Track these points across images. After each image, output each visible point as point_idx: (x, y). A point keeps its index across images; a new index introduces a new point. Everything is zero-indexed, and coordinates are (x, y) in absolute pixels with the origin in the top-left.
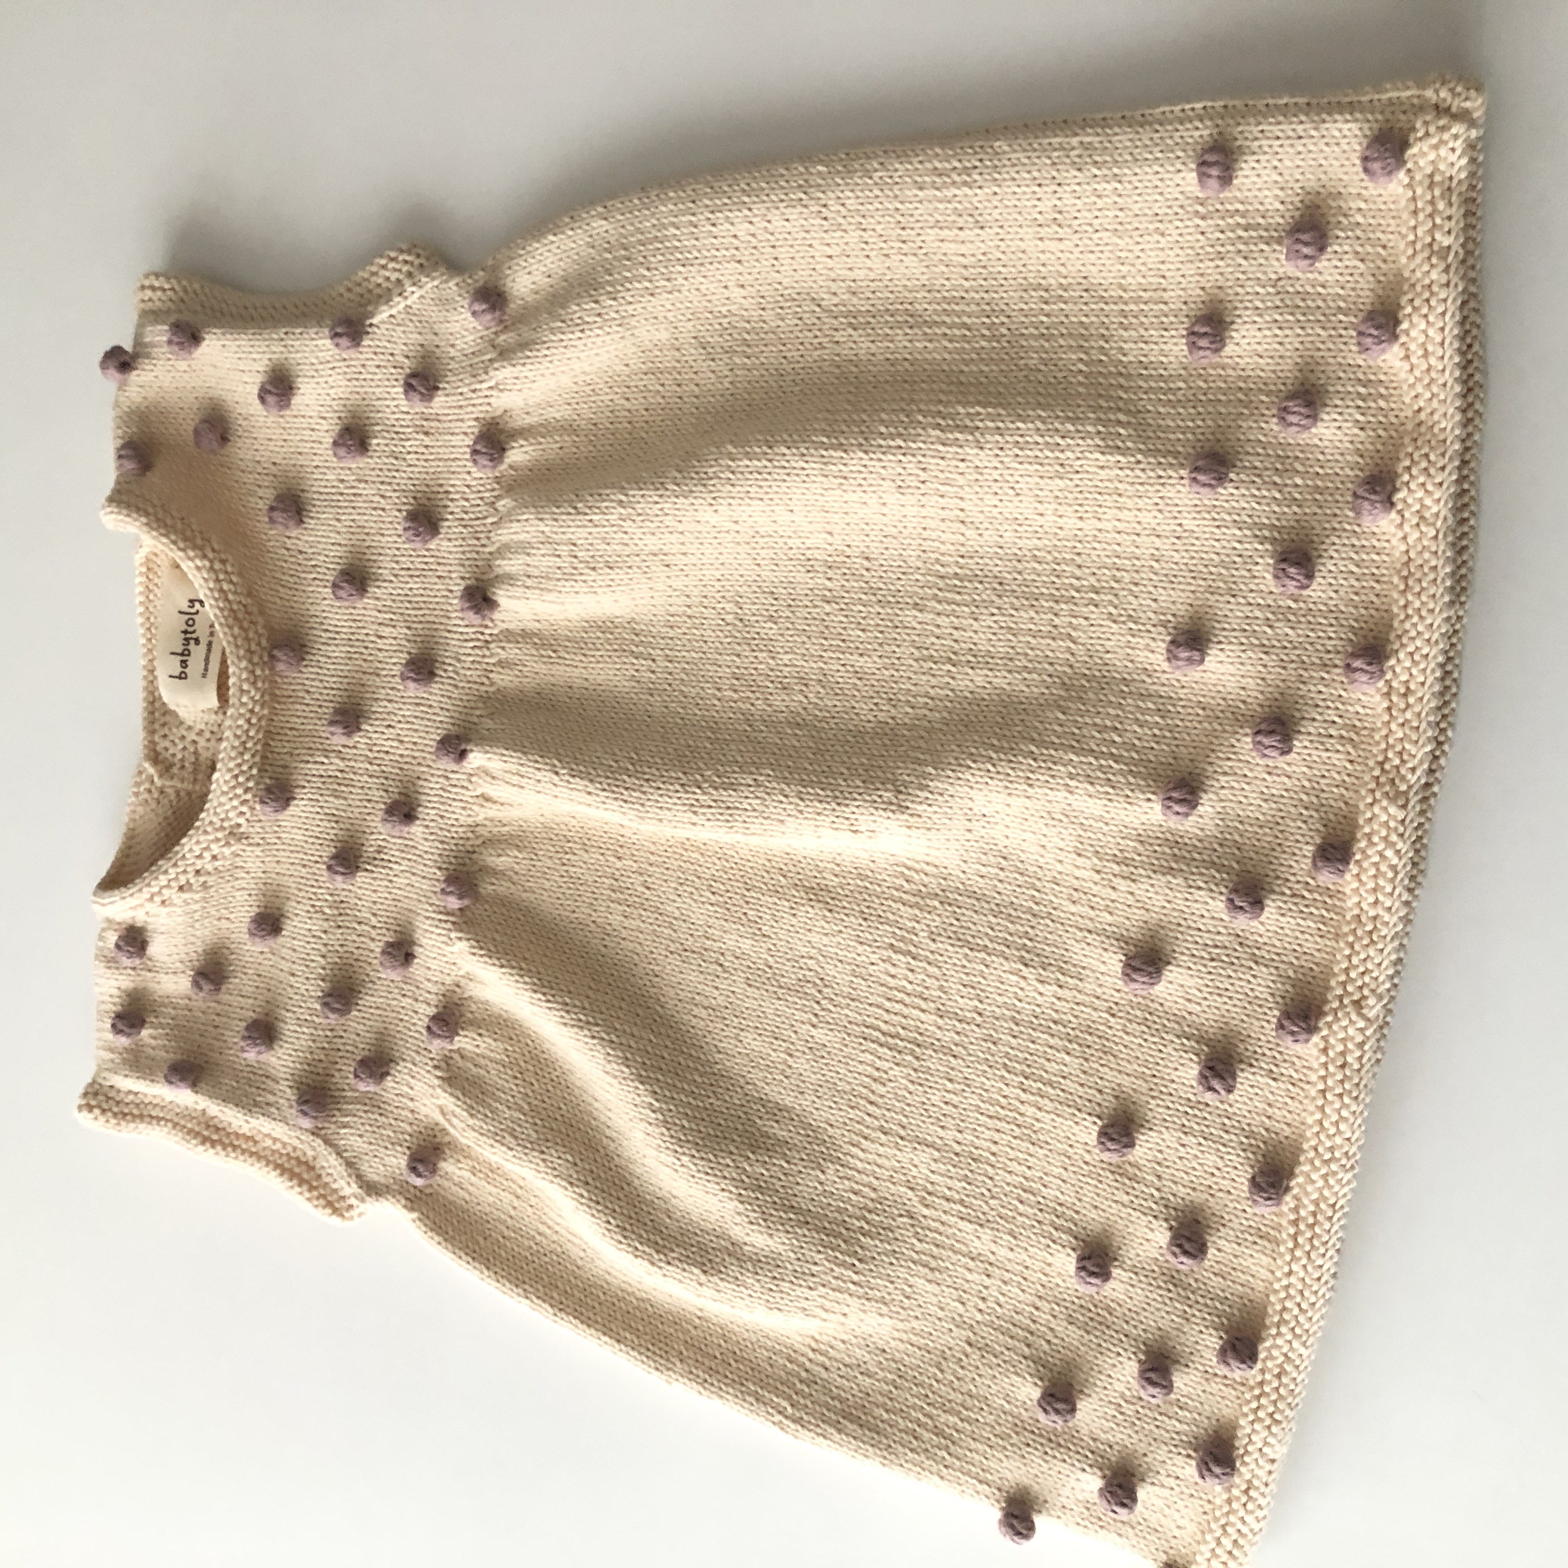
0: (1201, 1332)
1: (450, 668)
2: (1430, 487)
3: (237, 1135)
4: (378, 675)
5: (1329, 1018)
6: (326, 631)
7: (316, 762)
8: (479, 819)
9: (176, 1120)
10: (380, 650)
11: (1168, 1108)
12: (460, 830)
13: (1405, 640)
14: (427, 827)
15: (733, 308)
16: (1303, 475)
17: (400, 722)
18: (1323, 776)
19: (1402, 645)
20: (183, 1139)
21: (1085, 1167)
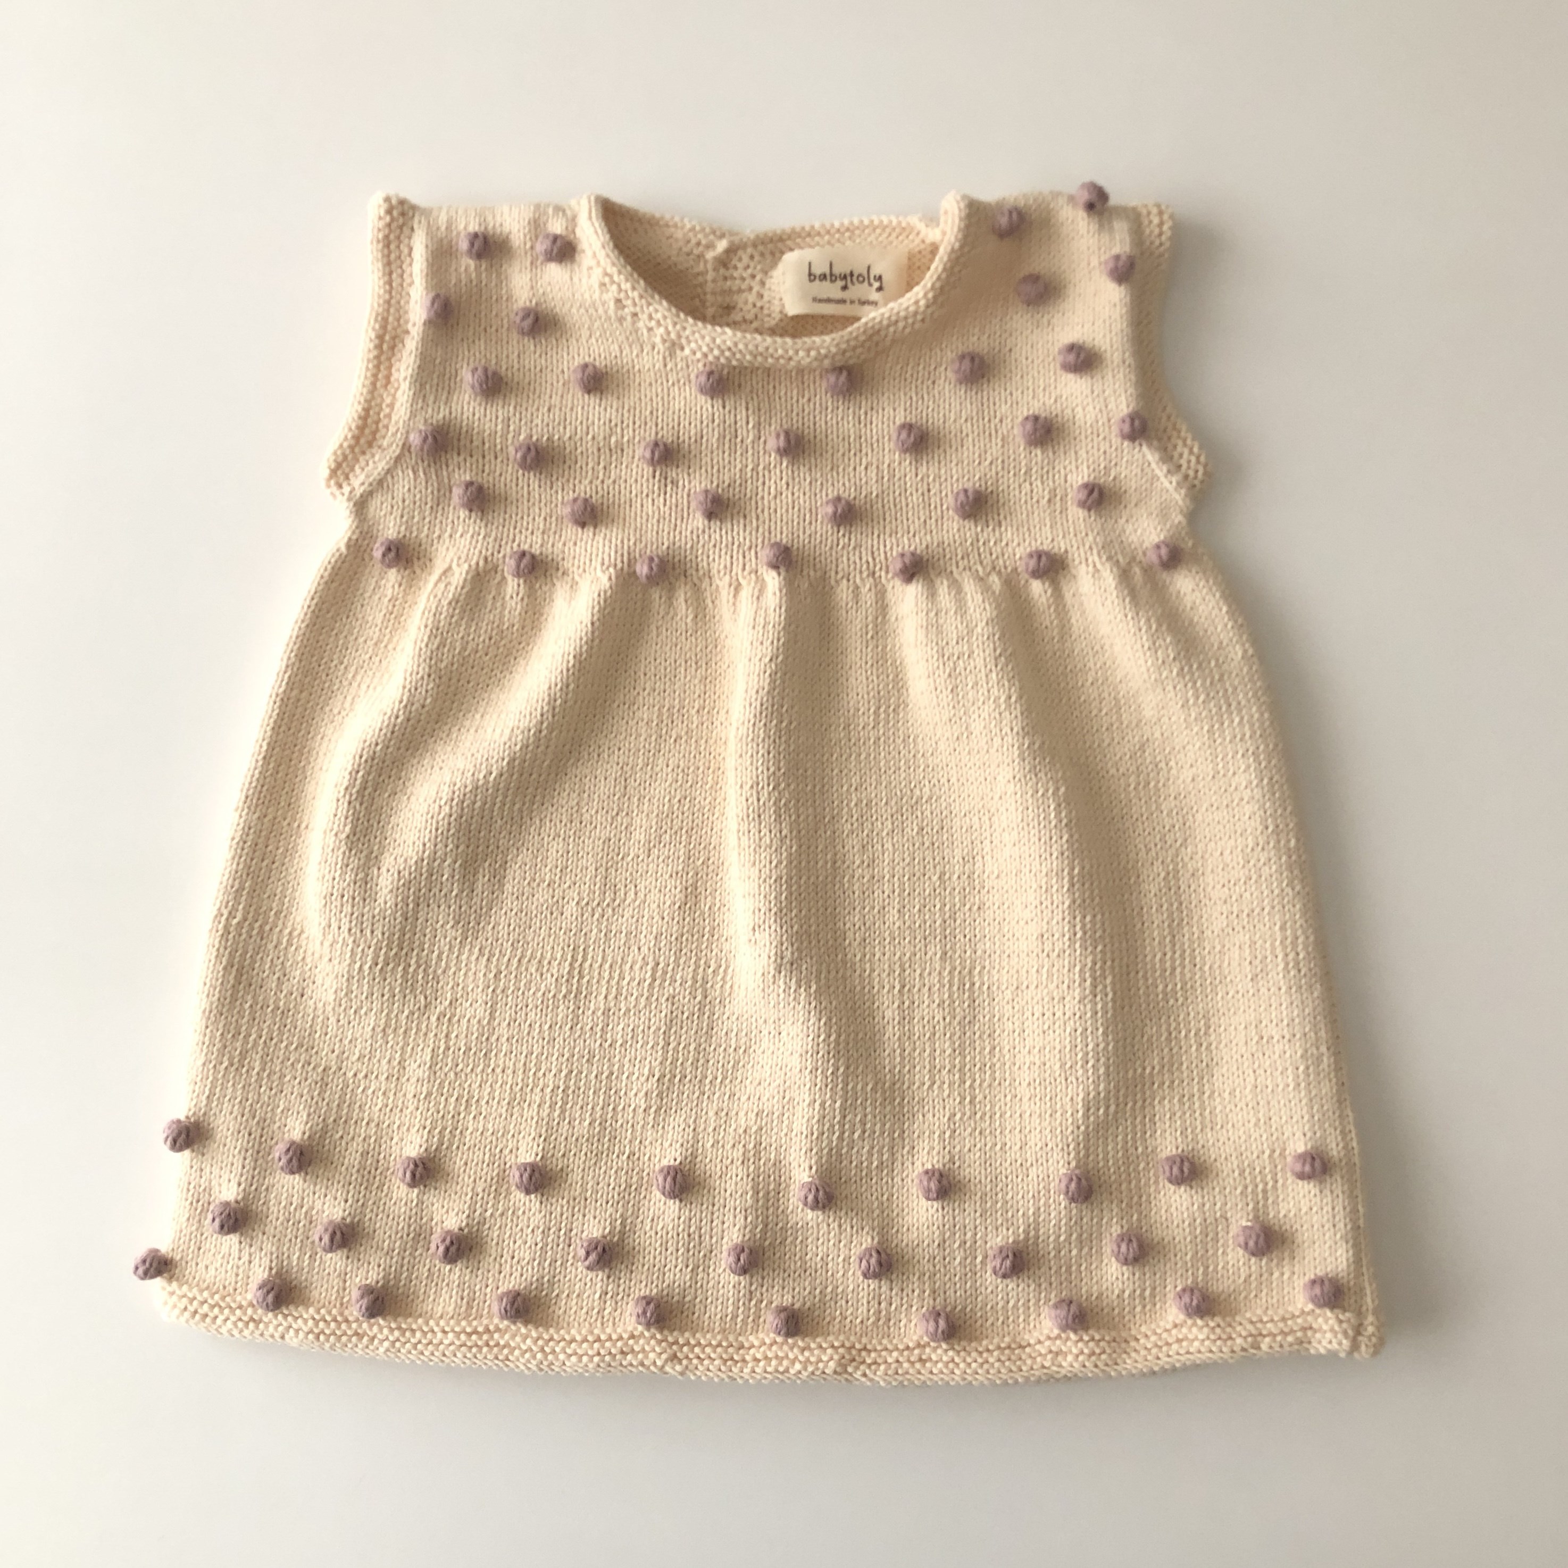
0: (379, 1266)
1: (846, 540)
2: (1081, 1358)
3: (390, 367)
4: (832, 469)
5: (658, 1336)
6: (866, 414)
7: (748, 417)
8: (717, 581)
9: (393, 301)
10: (855, 469)
11: (562, 1215)
12: (705, 564)
13: (962, 1354)
14: (704, 532)
15: (1174, 772)
16: (1079, 1255)
17: (793, 494)
18: (847, 1302)
19: (958, 1352)
20: (377, 315)
21: (498, 1150)
